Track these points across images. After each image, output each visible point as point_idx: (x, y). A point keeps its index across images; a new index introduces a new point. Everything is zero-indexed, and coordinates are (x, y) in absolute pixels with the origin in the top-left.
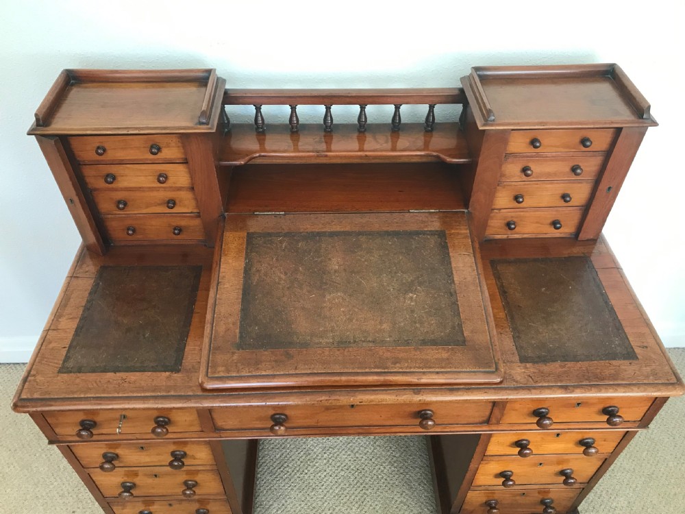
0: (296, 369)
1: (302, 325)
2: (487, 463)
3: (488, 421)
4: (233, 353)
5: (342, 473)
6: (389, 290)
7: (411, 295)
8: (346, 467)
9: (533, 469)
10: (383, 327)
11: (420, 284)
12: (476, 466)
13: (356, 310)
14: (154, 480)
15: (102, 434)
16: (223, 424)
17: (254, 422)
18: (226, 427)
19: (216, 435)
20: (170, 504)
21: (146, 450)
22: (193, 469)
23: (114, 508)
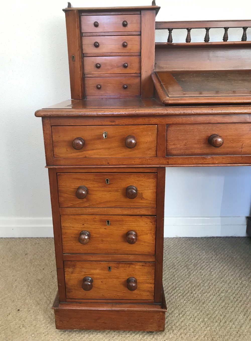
4: (182, 92)
14: (105, 229)
15: (85, 157)
16: (173, 147)
17: (195, 146)
18: (175, 152)
19: (165, 162)
20: (110, 268)
21: (110, 184)
22: (138, 213)
23: (67, 270)
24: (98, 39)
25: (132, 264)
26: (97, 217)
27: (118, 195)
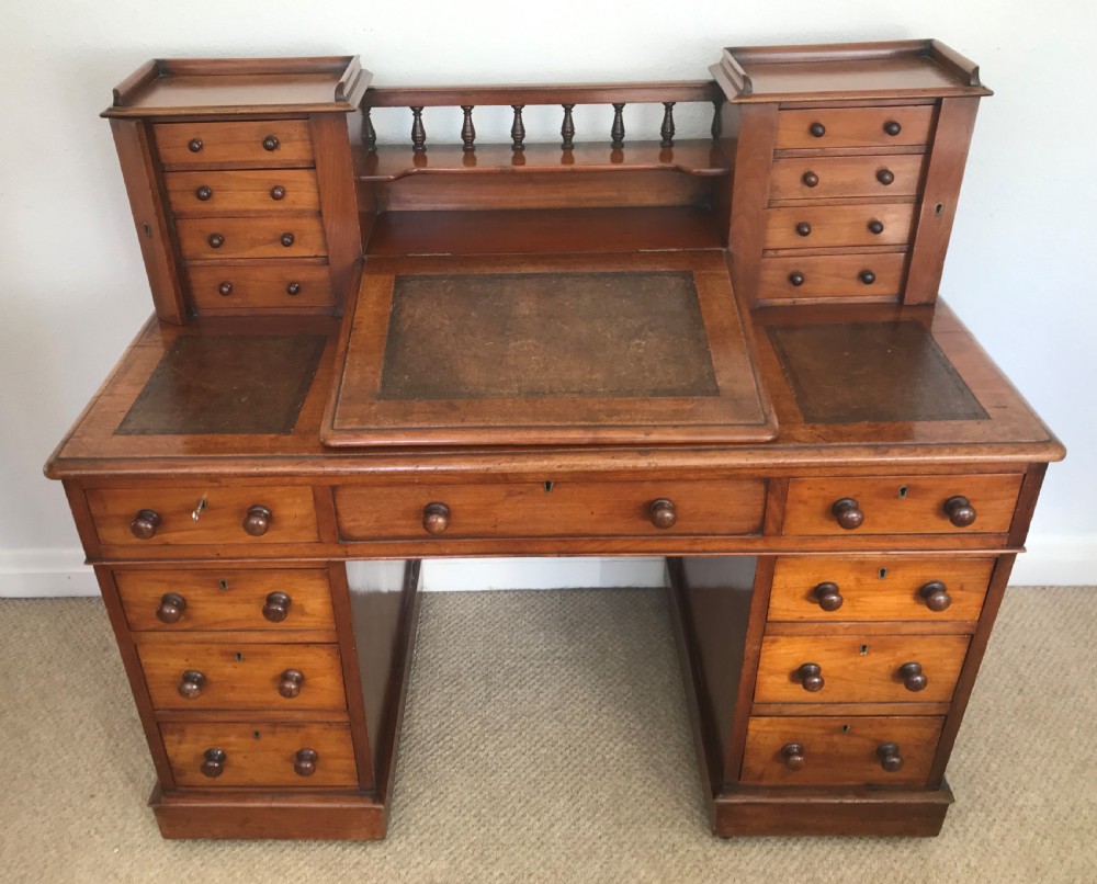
0: (463, 421)
1: (473, 375)
2: (774, 642)
3: (760, 530)
4: (371, 404)
5: (543, 751)
6: (606, 337)
7: (637, 341)
8: (550, 743)
9: (852, 660)
10: (594, 377)
11: (651, 329)
12: (756, 648)
13: (555, 358)
14: (235, 667)
15: (167, 544)
16: (352, 524)
17: (399, 522)
18: (357, 533)
19: (339, 551)
20: (257, 734)
21: (230, 589)
22: (300, 640)
23: (167, 738)
25: (300, 726)
26: (215, 648)
27: (253, 611)
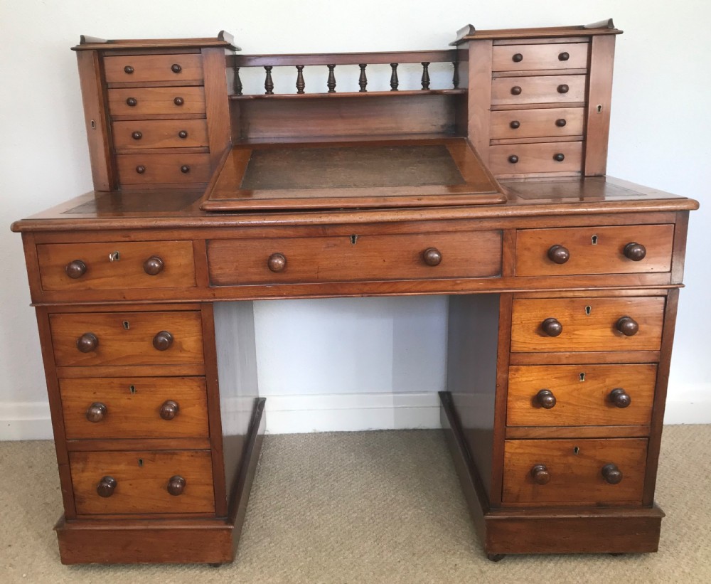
2: (517, 370)
3: (500, 272)
4: (234, 191)
11: (420, 163)
12: (505, 376)
13: (357, 174)
14: (129, 399)
15: (90, 289)
16: (219, 272)
17: (252, 270)
18: (222, 279)
19: (209, 294)
20: (141, 461)
21: (131, 329)
22: (177, 373)
23: (74, 466)
24: (134, 94)
25: (174, 454)
26: (115, 380)
27: (146, 346)
